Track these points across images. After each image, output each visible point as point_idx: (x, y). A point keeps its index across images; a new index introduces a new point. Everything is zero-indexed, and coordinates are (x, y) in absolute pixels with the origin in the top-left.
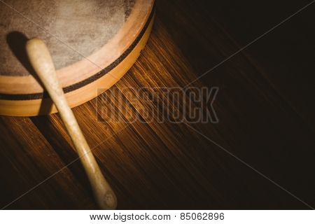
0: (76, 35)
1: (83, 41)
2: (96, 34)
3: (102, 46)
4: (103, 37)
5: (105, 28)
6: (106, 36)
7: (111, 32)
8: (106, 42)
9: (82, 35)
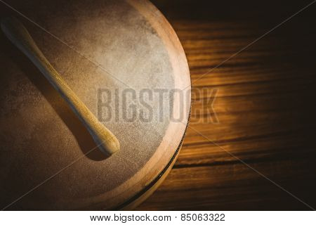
0: (148, 82)
1: (158, 80)
2: (157, 67)
3: (172, 69)
4: (164, 63)
5: (156, 57)
6: (165, 60)
7: (164, 55)
8: (170, 64)
9: (152, 78)
